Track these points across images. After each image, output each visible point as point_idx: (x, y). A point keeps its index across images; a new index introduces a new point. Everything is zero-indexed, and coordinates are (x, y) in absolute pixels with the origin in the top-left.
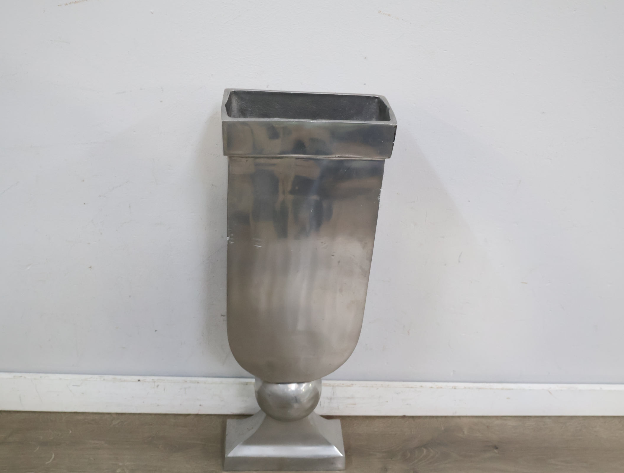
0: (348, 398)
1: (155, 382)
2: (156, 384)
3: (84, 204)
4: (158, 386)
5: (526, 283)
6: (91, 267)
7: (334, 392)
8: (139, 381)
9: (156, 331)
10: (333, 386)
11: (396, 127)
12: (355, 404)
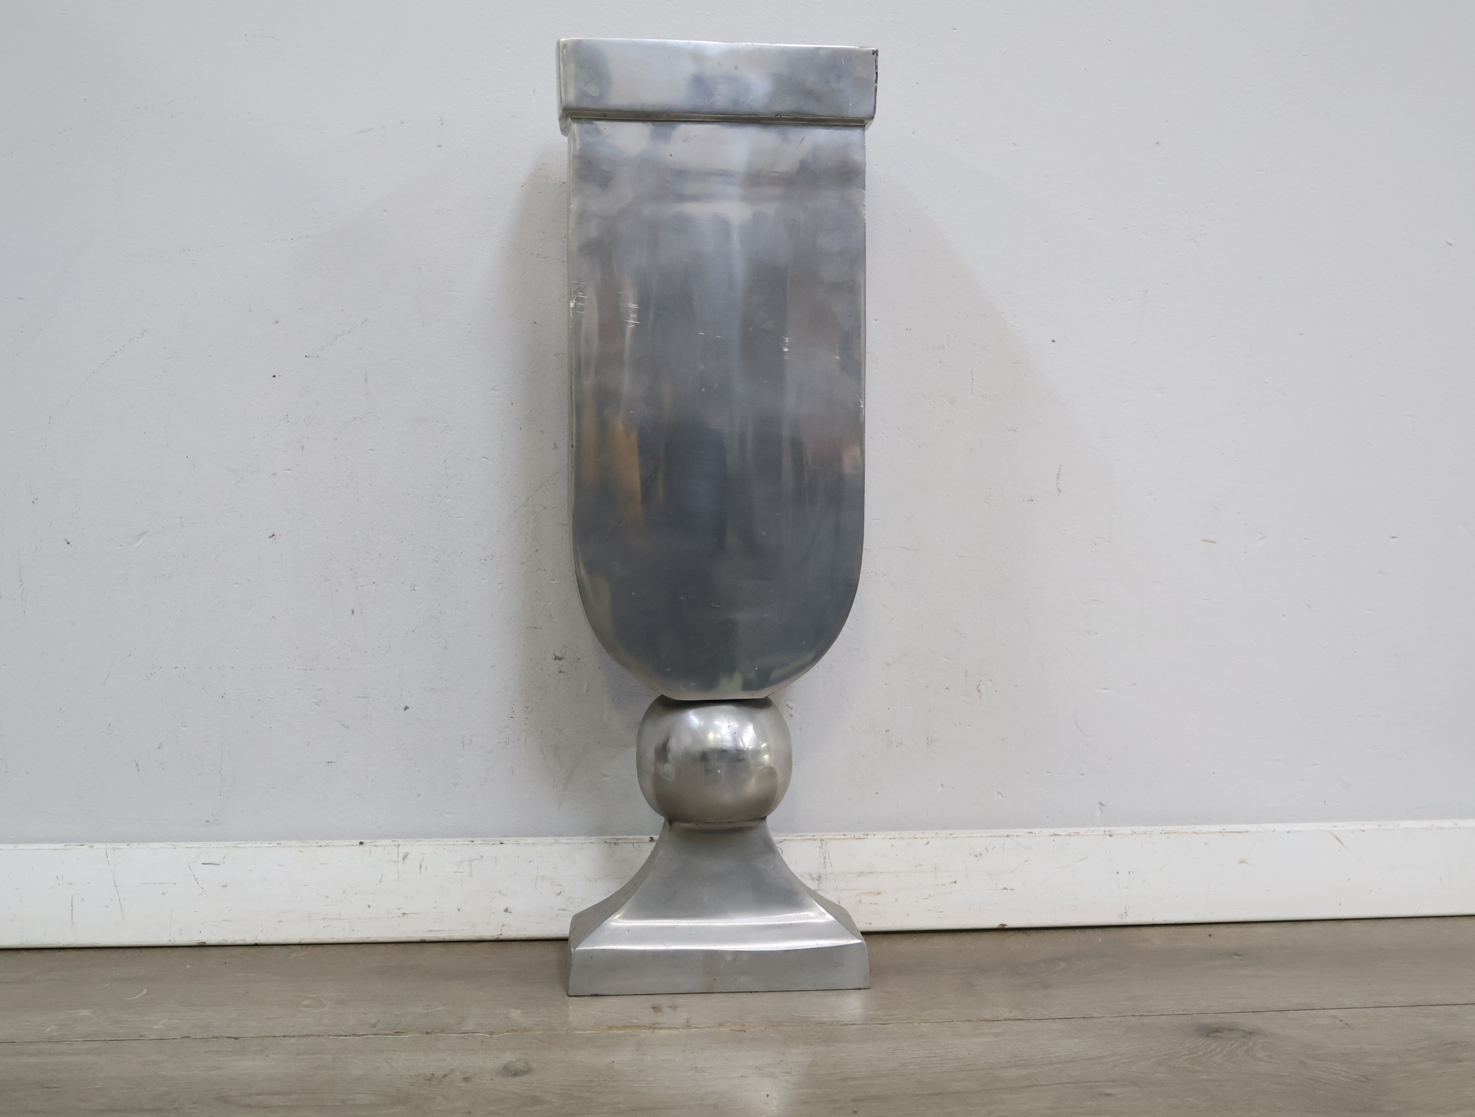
0: (861, 874)
1: (399, 845)
2: (403, 850)
3: (274, 376)
4: (405, 857)
5: (1214, 542)
6: (273, 535)
7: (825, 858)
8: (361, 843)
9: (406, 708)
10: (822, 840)
11: (875, 53)
12: (879, 893)
